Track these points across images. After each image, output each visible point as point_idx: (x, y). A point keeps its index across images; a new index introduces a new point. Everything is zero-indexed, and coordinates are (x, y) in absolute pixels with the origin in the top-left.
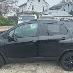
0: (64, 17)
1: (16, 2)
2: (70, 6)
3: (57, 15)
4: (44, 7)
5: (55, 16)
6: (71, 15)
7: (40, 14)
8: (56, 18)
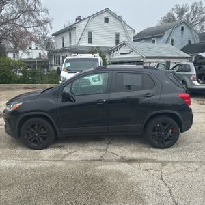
0: (168, 60)
1: (46, 22)
2: (184, 30)
3: (153, 55)
4: (117, 36)
5: (147, 57)
6: (186, 53)
7: (110, 53)
8: (150, 63)
